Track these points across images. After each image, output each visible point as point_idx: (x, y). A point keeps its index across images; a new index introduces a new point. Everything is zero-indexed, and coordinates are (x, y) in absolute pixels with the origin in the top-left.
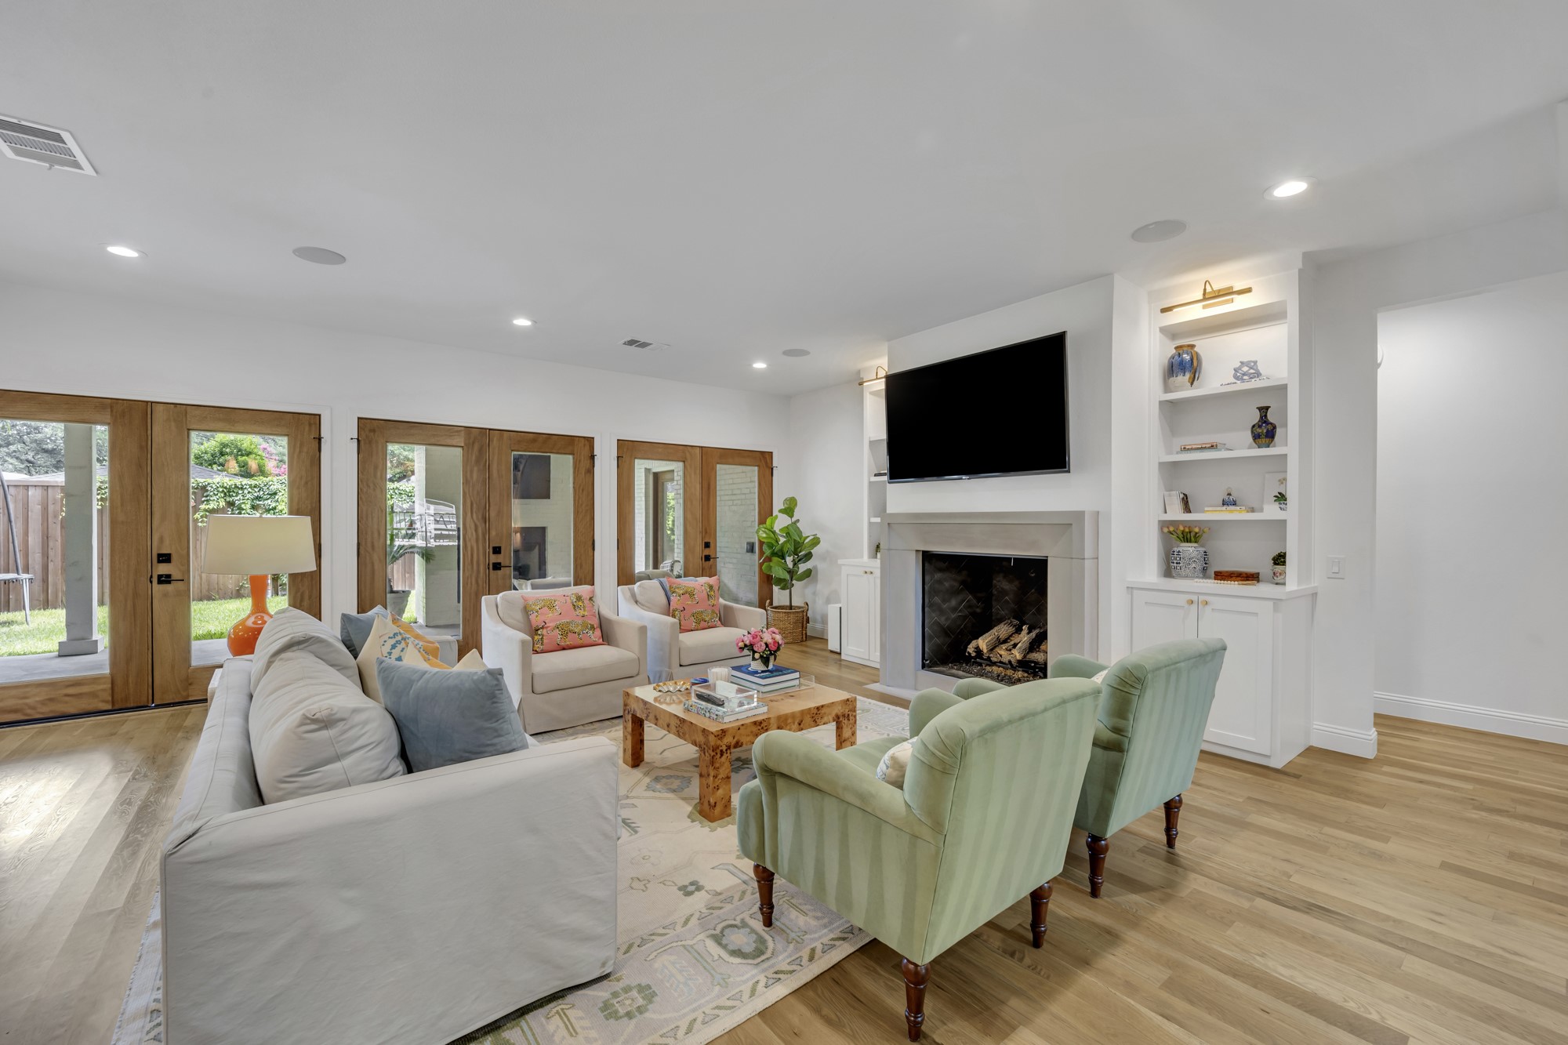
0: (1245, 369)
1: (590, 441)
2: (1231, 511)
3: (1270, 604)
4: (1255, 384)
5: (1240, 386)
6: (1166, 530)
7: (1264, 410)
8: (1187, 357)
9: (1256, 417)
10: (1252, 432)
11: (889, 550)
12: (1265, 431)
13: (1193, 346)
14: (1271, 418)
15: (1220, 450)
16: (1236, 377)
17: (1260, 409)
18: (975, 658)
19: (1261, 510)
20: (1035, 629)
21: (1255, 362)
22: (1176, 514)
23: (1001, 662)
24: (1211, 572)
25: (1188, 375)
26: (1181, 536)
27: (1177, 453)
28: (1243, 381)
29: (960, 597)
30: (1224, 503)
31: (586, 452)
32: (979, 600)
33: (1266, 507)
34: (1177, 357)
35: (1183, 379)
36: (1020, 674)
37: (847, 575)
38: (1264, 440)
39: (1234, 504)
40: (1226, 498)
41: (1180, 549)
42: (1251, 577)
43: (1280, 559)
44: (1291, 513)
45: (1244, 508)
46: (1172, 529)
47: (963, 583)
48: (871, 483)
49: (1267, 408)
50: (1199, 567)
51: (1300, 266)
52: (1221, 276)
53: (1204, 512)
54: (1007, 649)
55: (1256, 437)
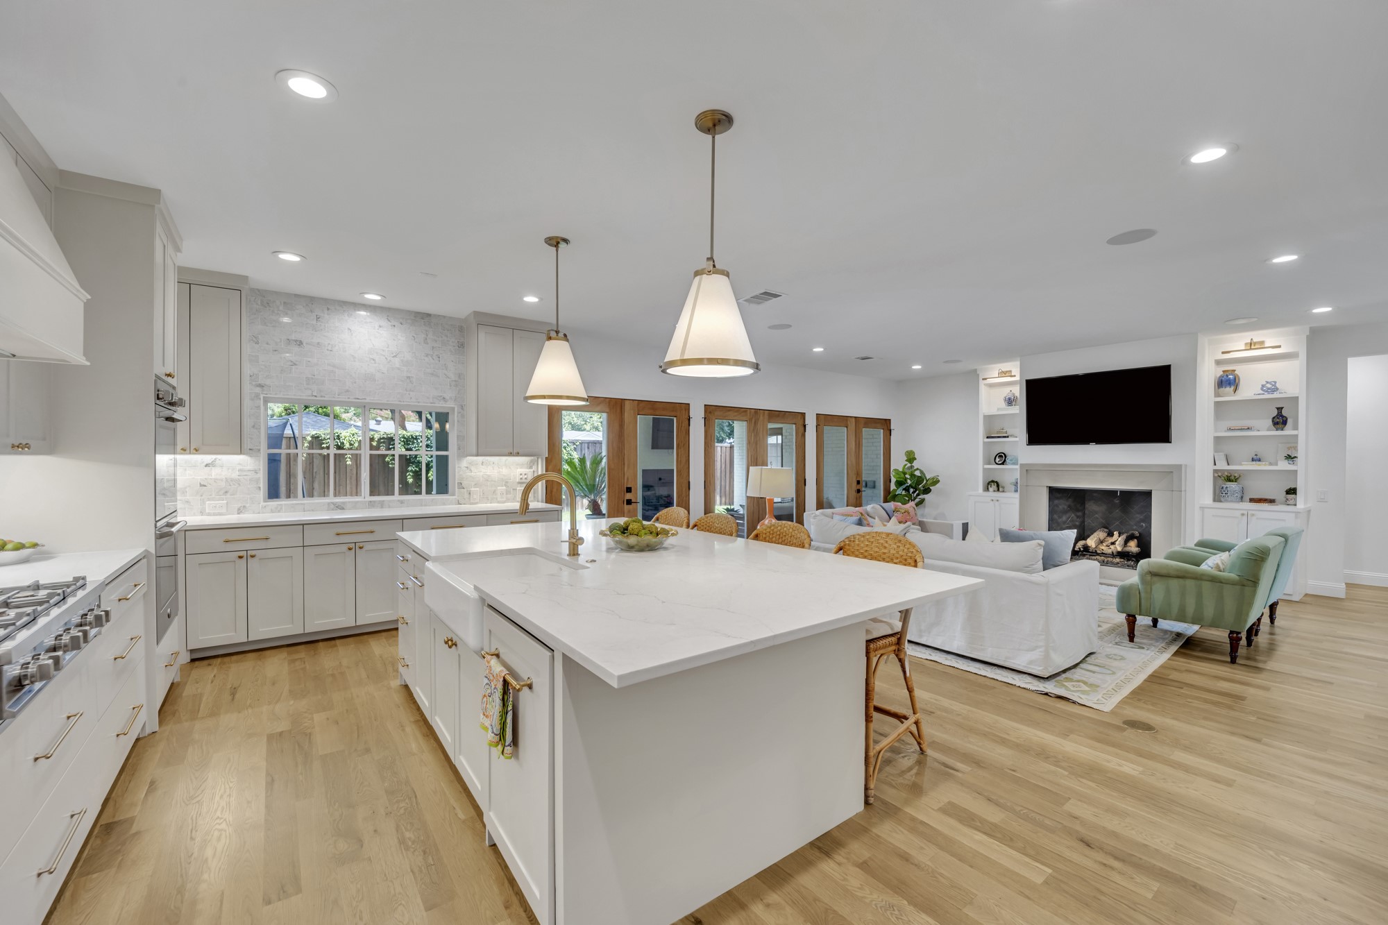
0: (1269, 386)
1: (803, 415)
2: (1259, 465)
3: (1294, 515)
4: (1276, 395)
5: (1267, 396)
6: (1216, 475)
7: (1279, 409)
8: (1231, 377)
9: (1275, 413)
10: (1273, 421)
11: (1027, 486)
12: (1280, 421)
13: (1235, 371)
14: (1284, 413)
15: (1254, 431)
16: (1262, 389)
17: (1278, 409)
18: (1083, 551)
19: (1277, 464)
20: (1123, 533)
21: (1275, 382)
22: (1222, 465)
23: (1102, 553)
24: (1247, 498)
25: (1232, 388)
26: (1226, 478)
27: (1225, 431)
28: (1269, 393)
29: (1068, 515)
30: (1253, 460)
31: (801, 422)
32: (1078, 517)
33: (1279, 462)
34: (1225, 377)
35: (1230, 389)
36: (1118, 560)
37: (975, 502)
38: (1280, 426)
39: (1259, 460)
40: (1255, 457)
41: (1228, 486)
42: (1272, 501)
43: (1292, 491)
44: (1300, 466)
45: (1267, 463)
46: (1220, 474)
47: (1069, 506)
48: (984, 443)
49: (1282, 408)
50: (1239, 496)
51: (1308, 334)
52: (1257, 336)
53: (1241, 465)
54: (1107, 546)
55: (1275, 424)
